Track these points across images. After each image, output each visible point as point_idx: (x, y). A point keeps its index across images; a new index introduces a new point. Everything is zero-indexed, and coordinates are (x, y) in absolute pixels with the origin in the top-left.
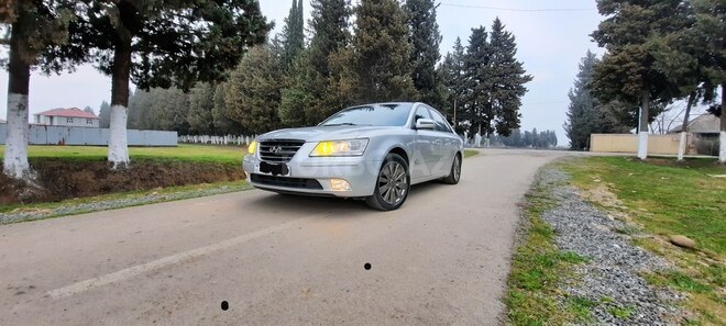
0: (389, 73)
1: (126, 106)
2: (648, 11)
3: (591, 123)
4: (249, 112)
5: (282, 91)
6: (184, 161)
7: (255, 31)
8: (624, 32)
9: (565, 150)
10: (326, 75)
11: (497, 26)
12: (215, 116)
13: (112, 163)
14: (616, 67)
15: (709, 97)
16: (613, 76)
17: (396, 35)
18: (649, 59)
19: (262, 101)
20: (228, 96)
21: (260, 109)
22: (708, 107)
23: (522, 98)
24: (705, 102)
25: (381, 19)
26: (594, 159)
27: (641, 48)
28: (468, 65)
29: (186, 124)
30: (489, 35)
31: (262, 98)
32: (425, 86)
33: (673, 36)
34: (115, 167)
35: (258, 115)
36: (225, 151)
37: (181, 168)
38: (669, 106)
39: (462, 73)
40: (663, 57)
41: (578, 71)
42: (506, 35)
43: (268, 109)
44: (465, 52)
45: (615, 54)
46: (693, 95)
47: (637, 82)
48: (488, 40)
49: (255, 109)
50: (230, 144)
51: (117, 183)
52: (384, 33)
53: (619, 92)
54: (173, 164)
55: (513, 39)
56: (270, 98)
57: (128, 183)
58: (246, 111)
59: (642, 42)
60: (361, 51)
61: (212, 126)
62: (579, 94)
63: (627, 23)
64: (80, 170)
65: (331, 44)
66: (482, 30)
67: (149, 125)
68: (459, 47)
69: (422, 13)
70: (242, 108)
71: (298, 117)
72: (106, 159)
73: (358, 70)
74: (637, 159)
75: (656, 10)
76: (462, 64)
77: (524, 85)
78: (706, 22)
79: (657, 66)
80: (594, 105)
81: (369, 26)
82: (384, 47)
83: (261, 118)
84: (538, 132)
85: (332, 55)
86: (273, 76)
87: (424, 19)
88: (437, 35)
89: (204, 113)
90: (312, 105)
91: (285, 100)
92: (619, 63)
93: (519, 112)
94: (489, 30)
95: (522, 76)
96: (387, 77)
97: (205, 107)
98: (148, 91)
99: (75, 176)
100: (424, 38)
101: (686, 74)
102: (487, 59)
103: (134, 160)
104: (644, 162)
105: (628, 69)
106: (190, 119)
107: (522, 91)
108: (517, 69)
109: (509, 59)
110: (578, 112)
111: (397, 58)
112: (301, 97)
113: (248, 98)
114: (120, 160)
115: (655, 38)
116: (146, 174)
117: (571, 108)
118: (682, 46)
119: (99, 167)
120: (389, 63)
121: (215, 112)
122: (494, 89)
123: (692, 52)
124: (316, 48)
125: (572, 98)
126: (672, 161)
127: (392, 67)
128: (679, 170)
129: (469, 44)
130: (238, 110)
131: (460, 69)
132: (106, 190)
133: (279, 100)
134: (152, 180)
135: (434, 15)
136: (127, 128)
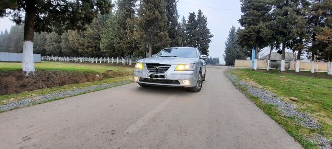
0: (158, 31)
1: (32, 41)
2: (259, 13)
3: (233, 55)
4: (83, 45)
5: (101, 35)
6: (63, 71)
7: (106, 8)
8: (250, 21)
9: (223, 66)
10: (125, 29)
11: (200, 13)
12: (62, 47)
13: (26, 72)
14: (248, 34)
15: (278, 47)
16: (246, 38)
17: (161, 13)
18: (259, 32)
19: (91, 40)
20: (70, 37)
21: (89, 44)
22: (277, 51)
23: (209, 44)
24: (276, 49)
25: (155, 5)
26: (238, 70)
27: (257, 27)
28: (188, 29)
29: (44, 50)
30: (197, 16)
31: (91, 39)
32: (172, 37)
33: (267, 23)
34: (27, 74)
35: (88, 48)
36: (71, 65)
37: (62, 74)
38: (262, 49)
39: (185, 32)
40: (263, 31)
41: (229, 34)
42: (203, 17)
43: (94, 44)
44: (187, 23)
45: (247, 29)
46: (272, 46)
47: (254, 40)
48: (196, 18)
49: (86, 44)
50: (71, 61)
51: (29, 83)
52: (157, 12)
53: (248, 44)
54: (58, 73)
55: (206, 19)
56: (95, 39)
57: (35, 83)
58: (81, 45)
59: (257, 25)
60: (146, 19)
61: (60, 52)
62: (229, 43)
63: (252, 17)
64: (8, 76)
65: (127, 14)
66: (194, 14)
67: (19, 51)
68: (184, 20)
69: (171, 4)
70: (79, 43)
71: (111, 49)
72: (21, 70)
73: (143, 28)
74: (253, 70)
75: (262, 13)
76: (185, 28)
77: (210, 39)
78: (279, 19)
79: (261, 35)
80: (234, 48)
81: (149, 8)
82: (157, 19)
83: (90, 48)
84: (212, 58)
85: (129, 20)
86: (96, 28)
87: (171, 7)
88: (177, 15)
89: (56, 45)
90: (118, 43)
91: (104, 40)
92: (249, 32)
93: (208, 50)
94: (197, 14)
95: (210, 35)
96: (158, 33)
97: (56, 42)
98: (40, 33)
99: (5, 79)
100: (172, 16)
101: (270, 38)
102: (196, 26)
103: (38, 70)
104: (256, 71)
105: (252, 35)
106: (46, 48)
107: (209, 41)
108: (207, 31)
109: (204, 27)
110: (228, 50)
111: (162, 24)
112: (113, 39)
113: (82, 38)
114: (30, 71)
115: (261, 24)
116: (44, 78)
117: (226, 49)
118: (270, 27)
119: (18, 74)
120: (158, 26)
121: (63, 44)
122: (198, 39)
123: (273, 30)
124: (120, 16)
125: (226, 44)
126: (264, 70)
127: (160, 28)
128: (268, 74)
129: (188, 20)
130: (77, 44)
131: (184, 30)
132: (24, 86)
133: (99, 40)
134: (48, 81)
135: (176, 5)
136: (34, 53)
